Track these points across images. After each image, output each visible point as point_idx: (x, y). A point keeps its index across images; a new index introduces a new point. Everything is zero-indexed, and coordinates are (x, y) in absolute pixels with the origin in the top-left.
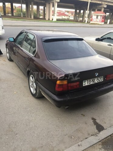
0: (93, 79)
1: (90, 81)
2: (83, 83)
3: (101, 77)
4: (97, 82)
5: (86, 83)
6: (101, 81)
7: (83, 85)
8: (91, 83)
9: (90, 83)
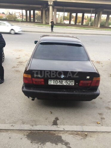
0: (60, 80)
1: (57, 81)
2: (49, 82)
3: (71, 81)
4: (65, 84)
5: (51, 83)
6: (71, 85)
7: (49, 83)
8: (58, 84)
9: (56, 83)
